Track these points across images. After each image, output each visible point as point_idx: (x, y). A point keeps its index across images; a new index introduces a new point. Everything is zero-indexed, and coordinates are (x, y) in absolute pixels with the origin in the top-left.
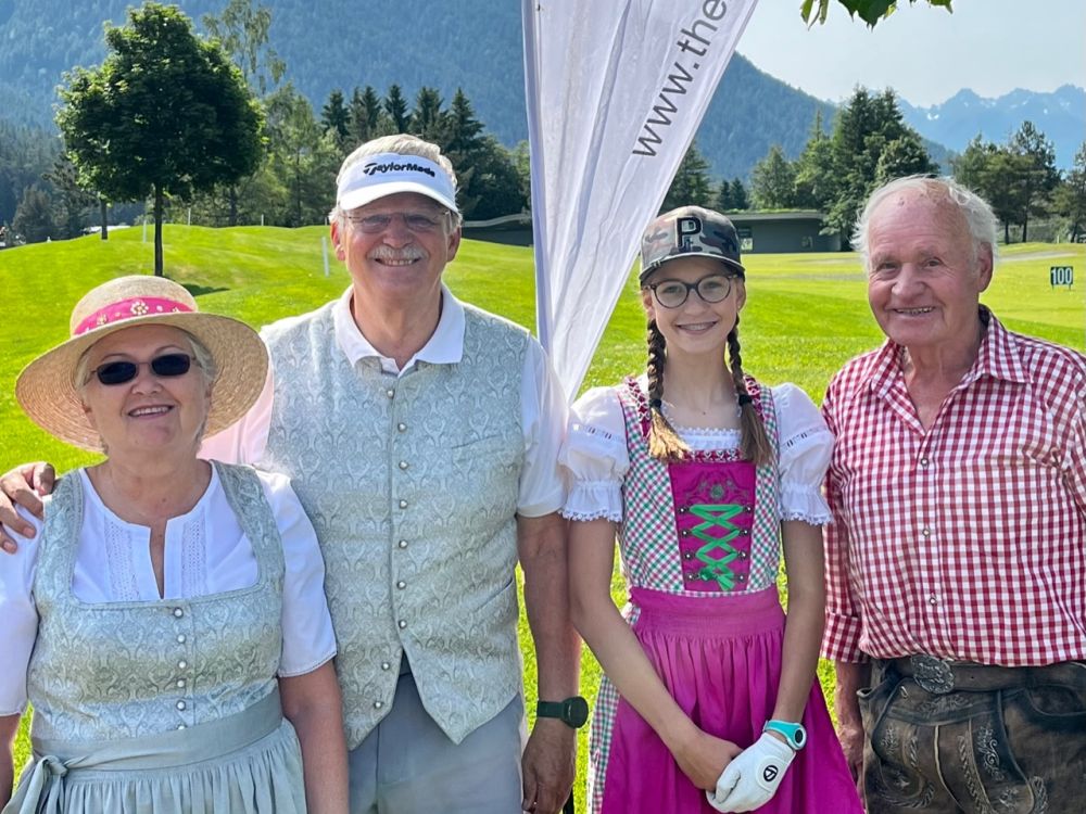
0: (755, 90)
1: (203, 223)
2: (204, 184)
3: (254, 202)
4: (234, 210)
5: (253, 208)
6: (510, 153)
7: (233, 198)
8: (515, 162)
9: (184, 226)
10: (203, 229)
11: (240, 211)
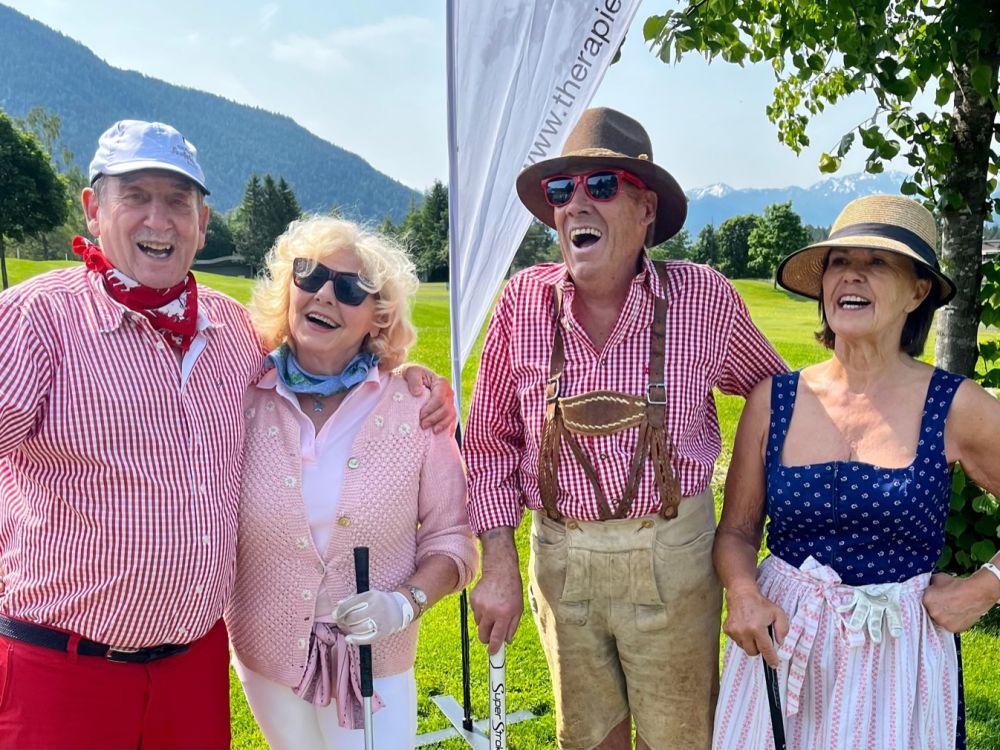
0: (371, 182)
1: (27, 258)
2: (31, 230)
3: (58, 245)
4: (46, 250)
5: (58, 249)
6: (223, 217)
7: (45, 243)
8: (227, 223)
9: (15, 259)
10: (28, 261)
11: (50, 251)
